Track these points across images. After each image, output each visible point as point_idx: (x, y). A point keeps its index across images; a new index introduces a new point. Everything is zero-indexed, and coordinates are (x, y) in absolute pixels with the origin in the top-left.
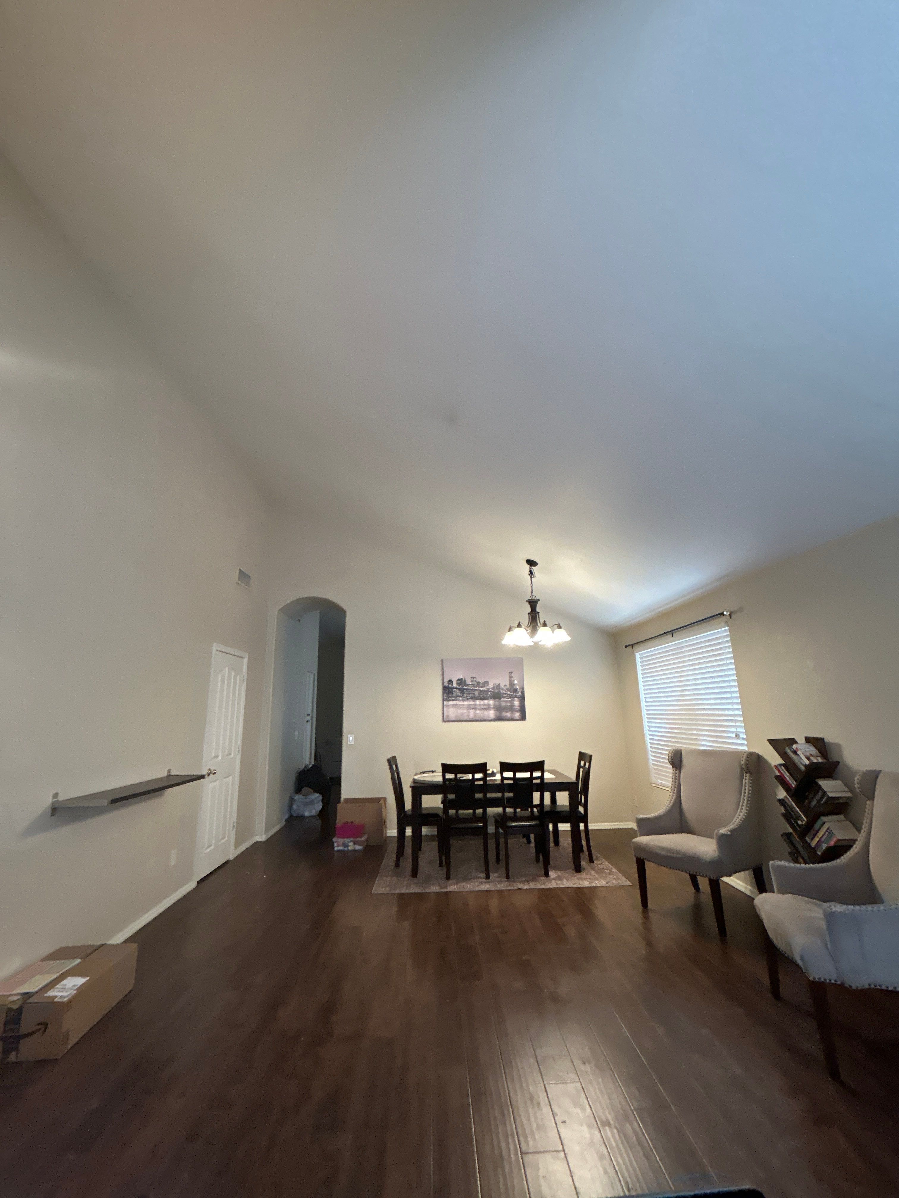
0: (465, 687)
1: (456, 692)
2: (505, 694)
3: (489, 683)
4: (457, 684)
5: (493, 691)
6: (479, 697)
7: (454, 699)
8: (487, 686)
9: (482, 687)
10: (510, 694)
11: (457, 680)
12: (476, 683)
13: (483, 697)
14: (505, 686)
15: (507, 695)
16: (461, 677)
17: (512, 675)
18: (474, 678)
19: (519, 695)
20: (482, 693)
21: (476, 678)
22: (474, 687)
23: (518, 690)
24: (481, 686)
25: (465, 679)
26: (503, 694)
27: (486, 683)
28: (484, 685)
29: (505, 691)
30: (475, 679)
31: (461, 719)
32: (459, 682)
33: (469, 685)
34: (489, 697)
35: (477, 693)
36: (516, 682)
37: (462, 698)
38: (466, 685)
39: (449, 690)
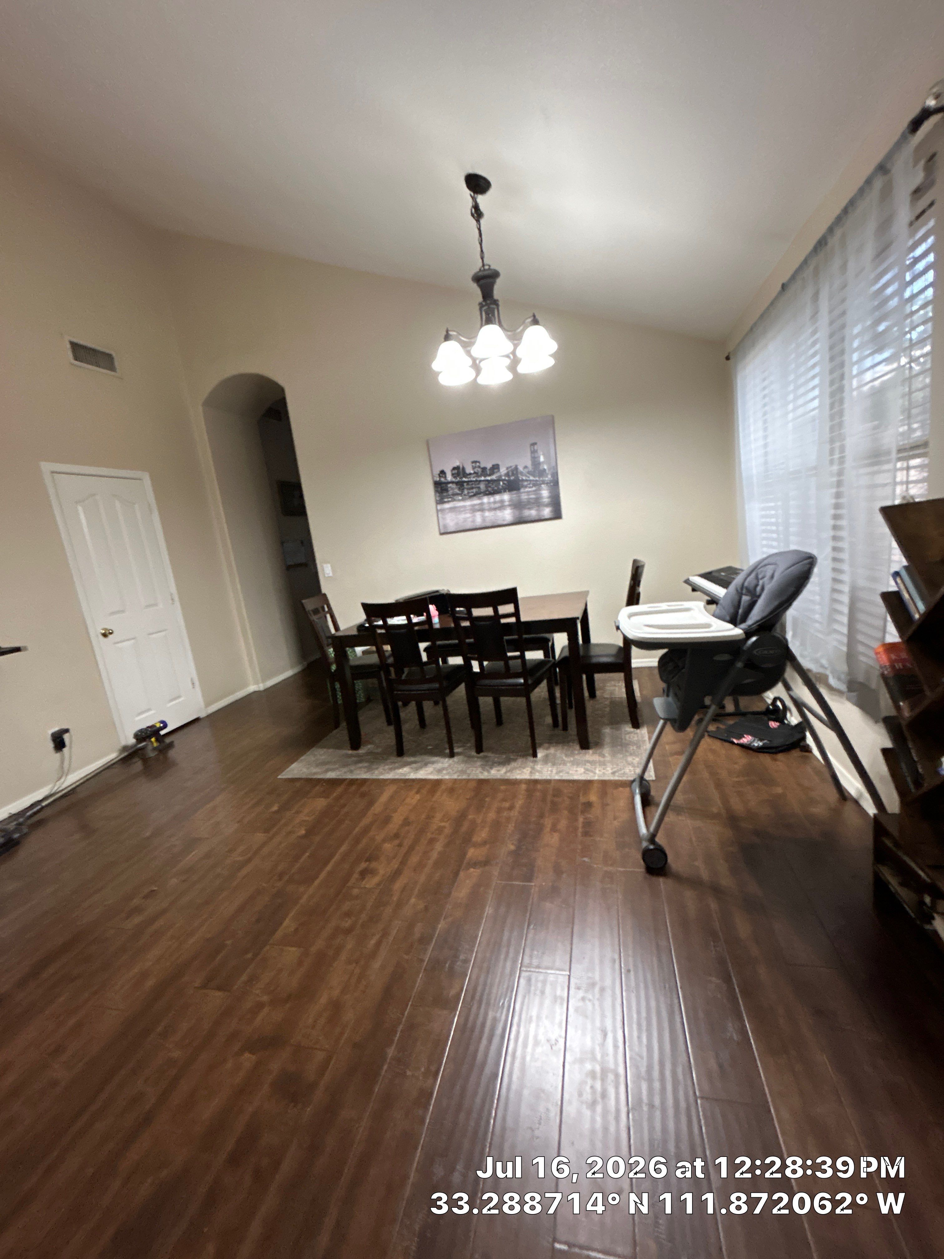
0: (464, 479)
1: (453, 488)
2: (526, 480)
3: (501, 467)
4: (452, 475)
5: (507, 478)
6: (486, 491)
7: (450, 499)
8: (497, 472)
9: (490, 475)
10: (533, 481)
11: (451, 471)
12: (480, 470)
14: (526, 467)
15: (529, 482)
16: (457, 464)
17: (536, 449)
18: (475, 462)
19: (547, 480)
20: (490, 485)
21: (479, 462)
22: (478, 476)
23: (547, 471)
24: (488, 473)
25: (462, 466)
26: (523, 480)
27: (495, 468)
28: (493, 471)
29: (526, 476)
30: (478, 464)
31: (464, 529)
32: (456, 471)
33: (470, 474)
34: (501, 489)
35: (482, 486)
36: (542, 459)
37: (461, 496)
38: (465, 475)
39: (444, 487)
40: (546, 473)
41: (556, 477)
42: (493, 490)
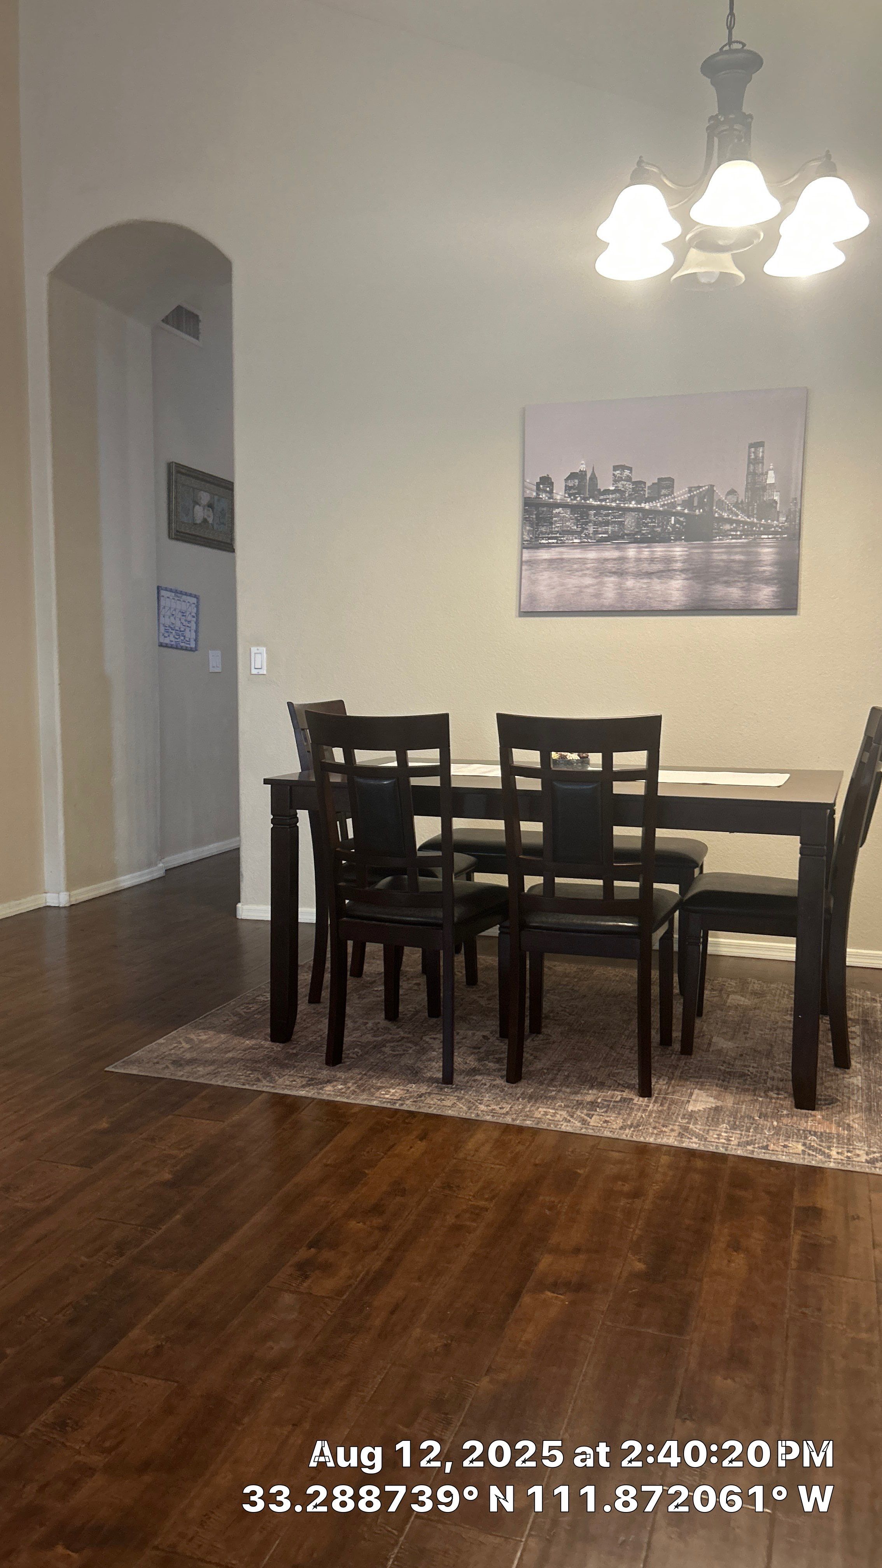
0: (591, 501)
1: (564, 518)
2: (730, 521)
3: (676, 485)
4: (565, 490)
5: (686, 511)
6: (637, 533)
7: (550, 541)
8: (665, 495)
9: (647, 500)
10: (745, 523)
11: (566, 480)
12: (628, 486)
13: (649, 533)
14: (732, 492)
15: (734, 525)
16: (581, 466)
17: (761, 455)
18: (623, 468)
19: (777, 526)
20: (647, 521)
21: (630, 469)
22: (622, 499)
23: (779, 506)
24: (647, 494)
25: (593, 474)
26: (722, 520)
27: (665, 485)
28: (659, 492)
29: (730, 511)
30: (627, 472)
32: (575, 482)
33: (607, 492)
34: (670, 533)
35: (629, 521)
36: (771, 479)
37: (580, 539)
38: (596, 493)
39: (543, 511)
40: (776, 508)
41: (797, 521)
42: (652, 531)
